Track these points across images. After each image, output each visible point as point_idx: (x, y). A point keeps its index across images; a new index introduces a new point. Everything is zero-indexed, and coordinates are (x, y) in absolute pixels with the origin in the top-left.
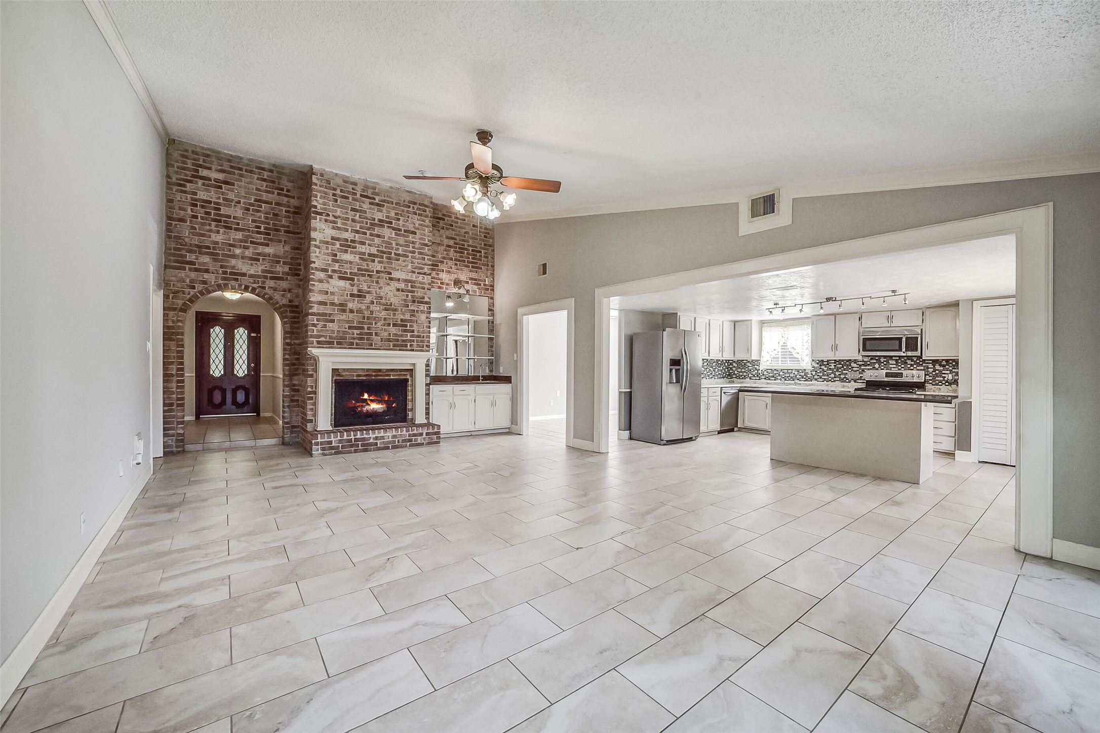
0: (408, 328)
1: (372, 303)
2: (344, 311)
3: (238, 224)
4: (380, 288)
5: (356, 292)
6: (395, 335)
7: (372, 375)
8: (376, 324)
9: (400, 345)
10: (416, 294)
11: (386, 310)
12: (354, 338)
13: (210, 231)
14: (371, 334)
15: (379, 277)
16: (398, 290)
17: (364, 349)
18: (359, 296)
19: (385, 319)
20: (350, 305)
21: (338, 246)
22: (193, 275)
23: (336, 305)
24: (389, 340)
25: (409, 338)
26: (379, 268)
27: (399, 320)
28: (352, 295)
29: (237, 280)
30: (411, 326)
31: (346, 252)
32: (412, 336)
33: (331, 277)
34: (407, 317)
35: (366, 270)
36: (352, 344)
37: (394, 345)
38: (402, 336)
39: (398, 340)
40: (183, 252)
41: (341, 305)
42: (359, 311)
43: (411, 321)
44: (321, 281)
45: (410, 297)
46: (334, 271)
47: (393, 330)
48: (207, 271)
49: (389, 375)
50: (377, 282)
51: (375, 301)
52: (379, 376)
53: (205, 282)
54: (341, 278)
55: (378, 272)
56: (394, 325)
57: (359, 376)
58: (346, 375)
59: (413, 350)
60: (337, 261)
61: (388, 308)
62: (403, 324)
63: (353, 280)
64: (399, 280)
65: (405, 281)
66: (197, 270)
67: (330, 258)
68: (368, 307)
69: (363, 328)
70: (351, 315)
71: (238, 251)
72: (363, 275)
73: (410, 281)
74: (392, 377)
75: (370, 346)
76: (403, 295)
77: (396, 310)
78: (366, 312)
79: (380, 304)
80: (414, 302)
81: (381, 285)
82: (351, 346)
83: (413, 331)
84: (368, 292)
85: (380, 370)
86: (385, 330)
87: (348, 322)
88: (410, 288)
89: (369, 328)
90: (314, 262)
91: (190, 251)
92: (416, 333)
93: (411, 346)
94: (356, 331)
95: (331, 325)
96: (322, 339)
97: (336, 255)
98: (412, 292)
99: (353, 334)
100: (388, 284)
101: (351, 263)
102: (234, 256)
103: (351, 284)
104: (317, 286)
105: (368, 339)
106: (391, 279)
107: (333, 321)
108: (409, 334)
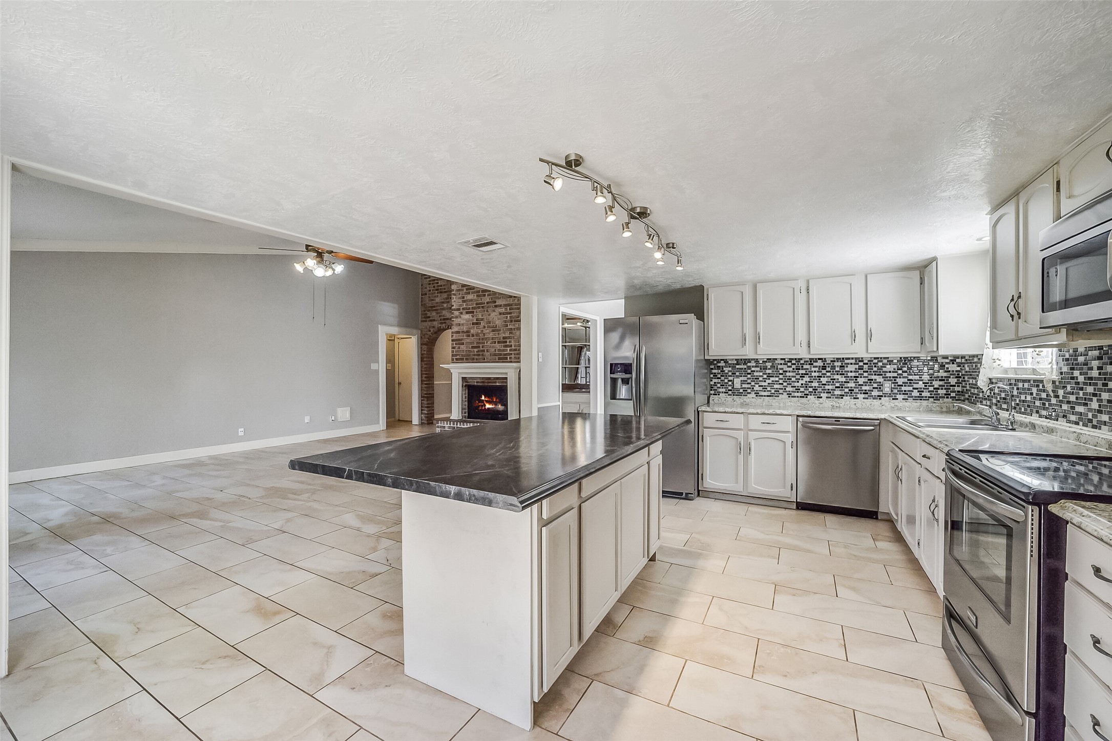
0: (508, 344)
1: (484, 327)
2: (469, 336)
3: (445, 289)
4: (489, 315)
5: (475, 321)
6: (499, 350)
7: (485, 382)
8: (487, 342)
9: (502, 358)
10: (513, 315)
11: (493, 331)
12: (474, 355)
13: (435, 297)
14: (483, 351)
15: (488, 307)
16: (500, 314)
17: (480, 362)
18: (477, 324)
19: (492, 338)
20: (472, 331)
21: (465, 291)
22: (429, 323)
23: (465, 333)
24: (495, 355)
25: (508, 352)
26: (488, 300)
27: (502, 338)
28: (473, 324)
29: (445, 323)
30: (510, 342)
31: (469, 293)
32: (510, 350)
33: (461, 313)
34: (507, 335)
35: (481, 304)
36: (473, 359)
37: (499, 359)
38: (504, 350)
39: (501, 355)
40: (426, 312)
41: (468, 332)
42: (477, 335)
43: (509, 338)
44: (457, 317)
45: (508, 317)
46: (463, 309)
47: (498, 346)
48: (434, 320)
49: (496, 382)
50: (487, 311)
51: (486, 325)
52: (489, 383)
53: (434, 327)
54: (467, 313)
55: (487, 303)
56: (499, 342)
57: (477, 382)
58: (471, 382)
59: (511, 362)
60: (464, 301)
61: (495, 329)
62: (503, 341)
63: (473, 312)
64: (501, 306)
65: (506, 305)
66: (431, 321)
67: (461, 300)
68: (482, 331)
69: (479, 347)
70: (472, 338)
71: (445, 305)
72: (479, 308)
73: (508, 305)
74: (498, 384)
75: (484, 361)
76: (504, 317)
77: (500, 330)
78: (481, 335)
79: (489, 327)
80: (511, 321)
81: (490, 312)
82: (473, 361)
83: (511, 346)
84: (482, 320)
85: (489, 378)
86: (493, 347)
87: (471, 343)
88: (508, 311)
89: (483, 347)
90: (453, 305)
91: (429, 311)
92: (513, 347)
93: (510, 358)
94: (476, 350)
95: (462, 346)
96: (458, 357)
97: (464, 298)
98: (510, 313)
99: (474, 351)
100: (494, 311)
101: (471, 300)
102: (443, 309)
103: (472, 316)
104: (456, 321)
105: (483, 355)
106: (496, 306)
107: (463, 344)
108: (508, 349)
